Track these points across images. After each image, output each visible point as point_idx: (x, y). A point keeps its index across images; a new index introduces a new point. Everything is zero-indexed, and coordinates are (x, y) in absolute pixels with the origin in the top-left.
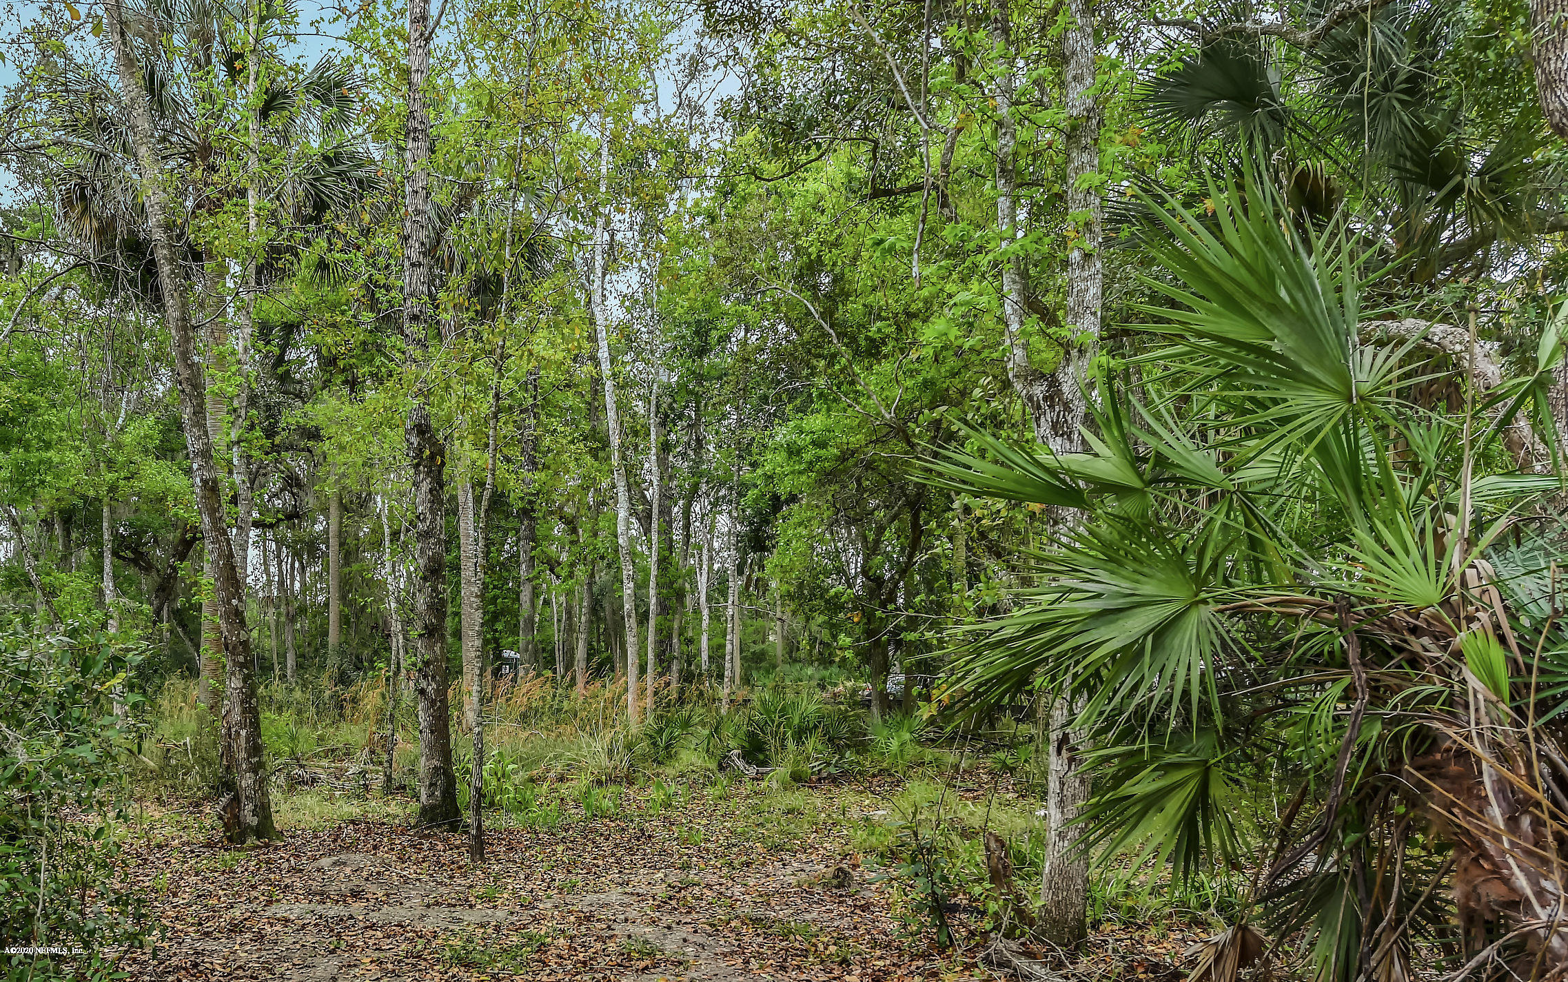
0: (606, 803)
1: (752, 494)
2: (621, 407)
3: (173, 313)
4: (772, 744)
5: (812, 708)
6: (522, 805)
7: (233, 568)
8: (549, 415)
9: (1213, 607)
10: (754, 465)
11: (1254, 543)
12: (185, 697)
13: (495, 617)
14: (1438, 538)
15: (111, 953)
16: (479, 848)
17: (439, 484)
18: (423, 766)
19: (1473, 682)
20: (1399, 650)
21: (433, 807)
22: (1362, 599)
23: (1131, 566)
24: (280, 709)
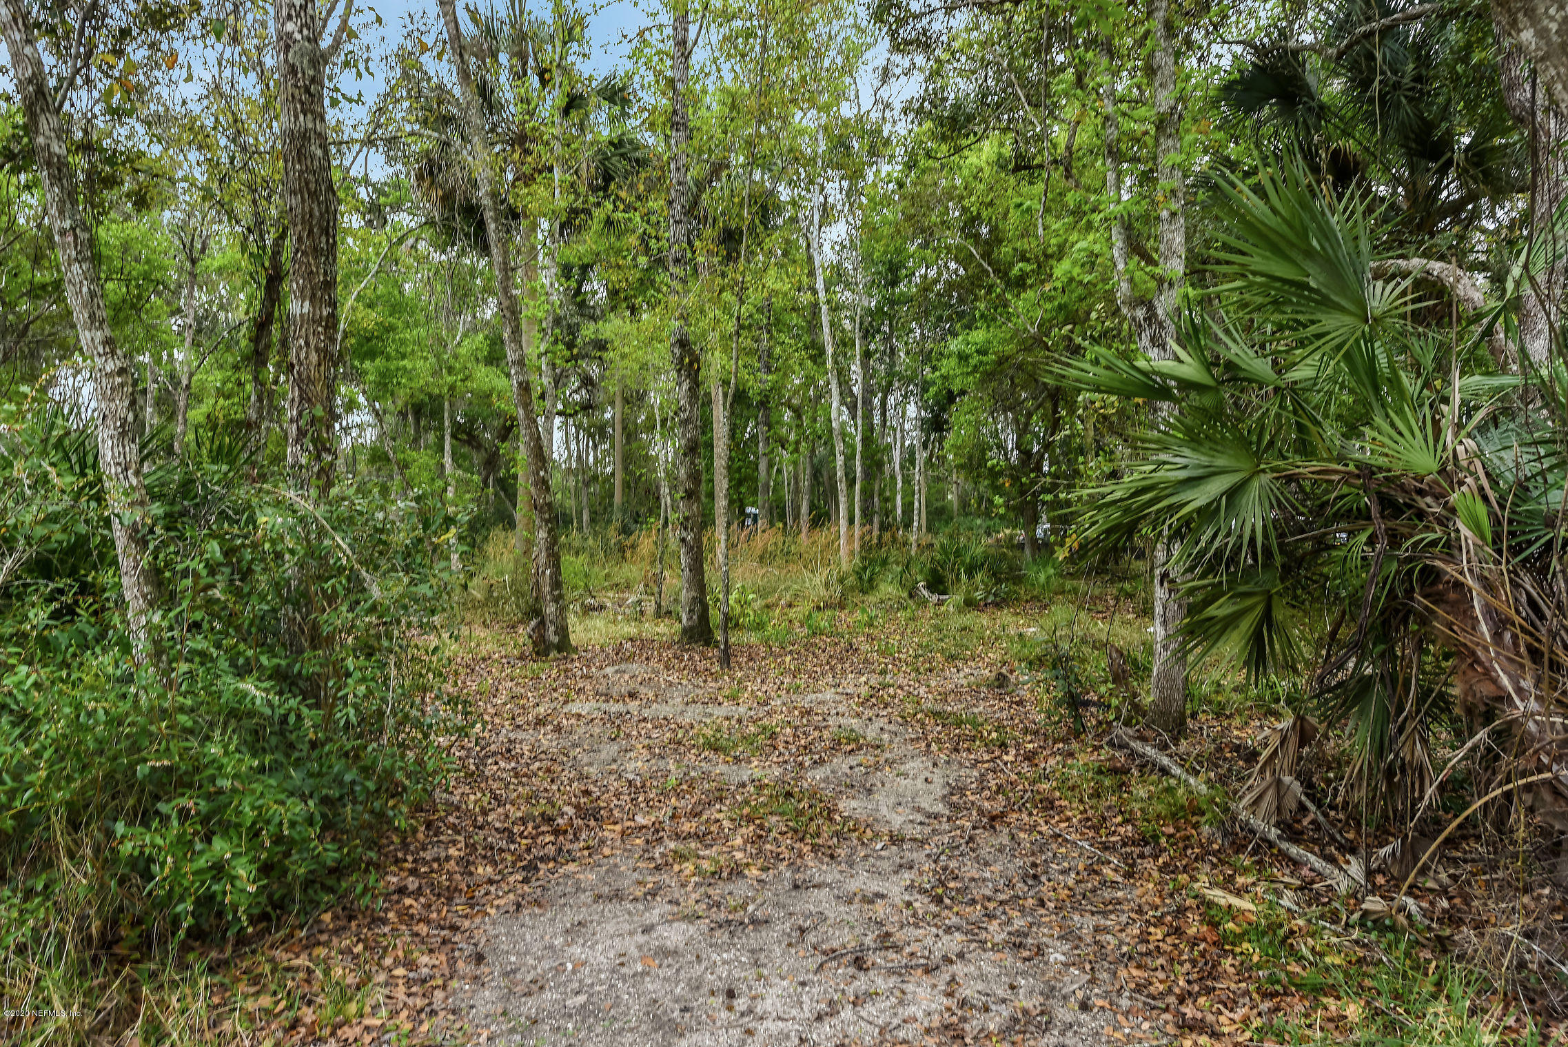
0: (824, 623)
1: (933, 390)
2: (832, 324)
3: (497, 258)
4: (950, 577)
5: (980, 550)
6: (760, 626)
7: (541, 448)
8: (779, 331)
9: (1270, 475)
10: (934, 369)
11: (1301, 428)
12: (505, 545)
13: (740, 483)
14: (1436, 423)
15: (442, 741)
16: (726, 658)
17: (696, 384)
18: (685, 596)
19: (1465, 531)
20: (1409, 507)
21: (691, 628)
22: (1380, 469)
23: (1208, 444)
24: (577, 553)
